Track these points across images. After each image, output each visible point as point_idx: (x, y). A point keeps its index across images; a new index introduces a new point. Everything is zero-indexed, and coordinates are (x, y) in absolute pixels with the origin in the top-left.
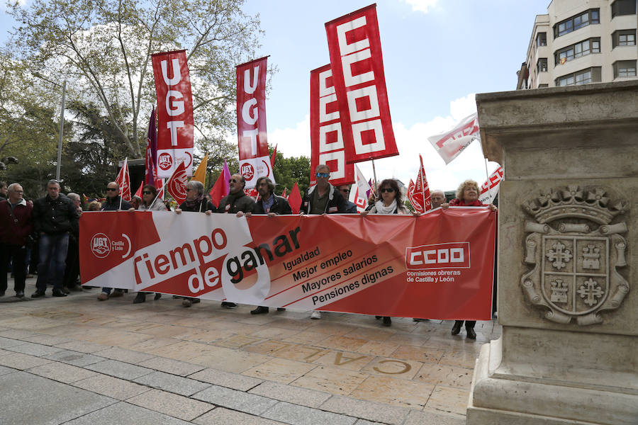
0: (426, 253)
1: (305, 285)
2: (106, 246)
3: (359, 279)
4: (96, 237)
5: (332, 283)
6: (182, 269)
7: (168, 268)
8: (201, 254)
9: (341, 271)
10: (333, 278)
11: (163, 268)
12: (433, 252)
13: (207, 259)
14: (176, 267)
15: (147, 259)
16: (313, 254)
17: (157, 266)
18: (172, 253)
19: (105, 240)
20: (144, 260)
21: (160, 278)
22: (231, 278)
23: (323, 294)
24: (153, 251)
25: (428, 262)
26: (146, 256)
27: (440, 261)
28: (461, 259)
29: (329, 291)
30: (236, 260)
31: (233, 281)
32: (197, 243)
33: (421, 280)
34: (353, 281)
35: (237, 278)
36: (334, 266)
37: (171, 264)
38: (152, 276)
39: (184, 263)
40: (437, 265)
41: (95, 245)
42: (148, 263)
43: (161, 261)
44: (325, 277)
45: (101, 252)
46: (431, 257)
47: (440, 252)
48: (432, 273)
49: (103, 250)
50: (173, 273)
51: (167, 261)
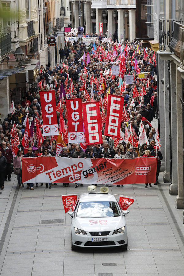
0: (140, 168)
1: (109, 177)
2: (34, 169)
3: (123, 175)
4: (30, 166)
5: (116, 177)
6: (66, 175)
7: (61, 175)
8: (73, 170)
9: (118, 174)
10: (116, 176)
11: (59, 175)
12: (142, 168)
13: (75, 171)
14: (64, 174)
15: (53, 172)
16: (110, 169)
17: (57, 174)
18: (62, 170)
19: (34, 167)
20: (52, 172)
21: (58, 178)
22: (84, 176)
23: (114, 180)
24: (55, 169)
25: (141, 170)
26: (53, 171)
27: (144, 170)
28: (149, 170)
29: (115, 179)
30: (86, 171)
31: (85, 177)
32: (72, 166)
33: (139, 174)
34: (122, 176)
35: (86, 176)
36: (116, 173)
37: (62, 173)
38: (55, 177)
39: (67, 173)
40: (143, 171)
41: (29, 169)
42: (54, 173)
43: (58, 172)
44: (114, 175)
45: (32, 171)
46: (141, 169)
47: (144, 168)
48: (142, 173)
49: (32, 170)
50: (63, 176)
51: (60, 172)
